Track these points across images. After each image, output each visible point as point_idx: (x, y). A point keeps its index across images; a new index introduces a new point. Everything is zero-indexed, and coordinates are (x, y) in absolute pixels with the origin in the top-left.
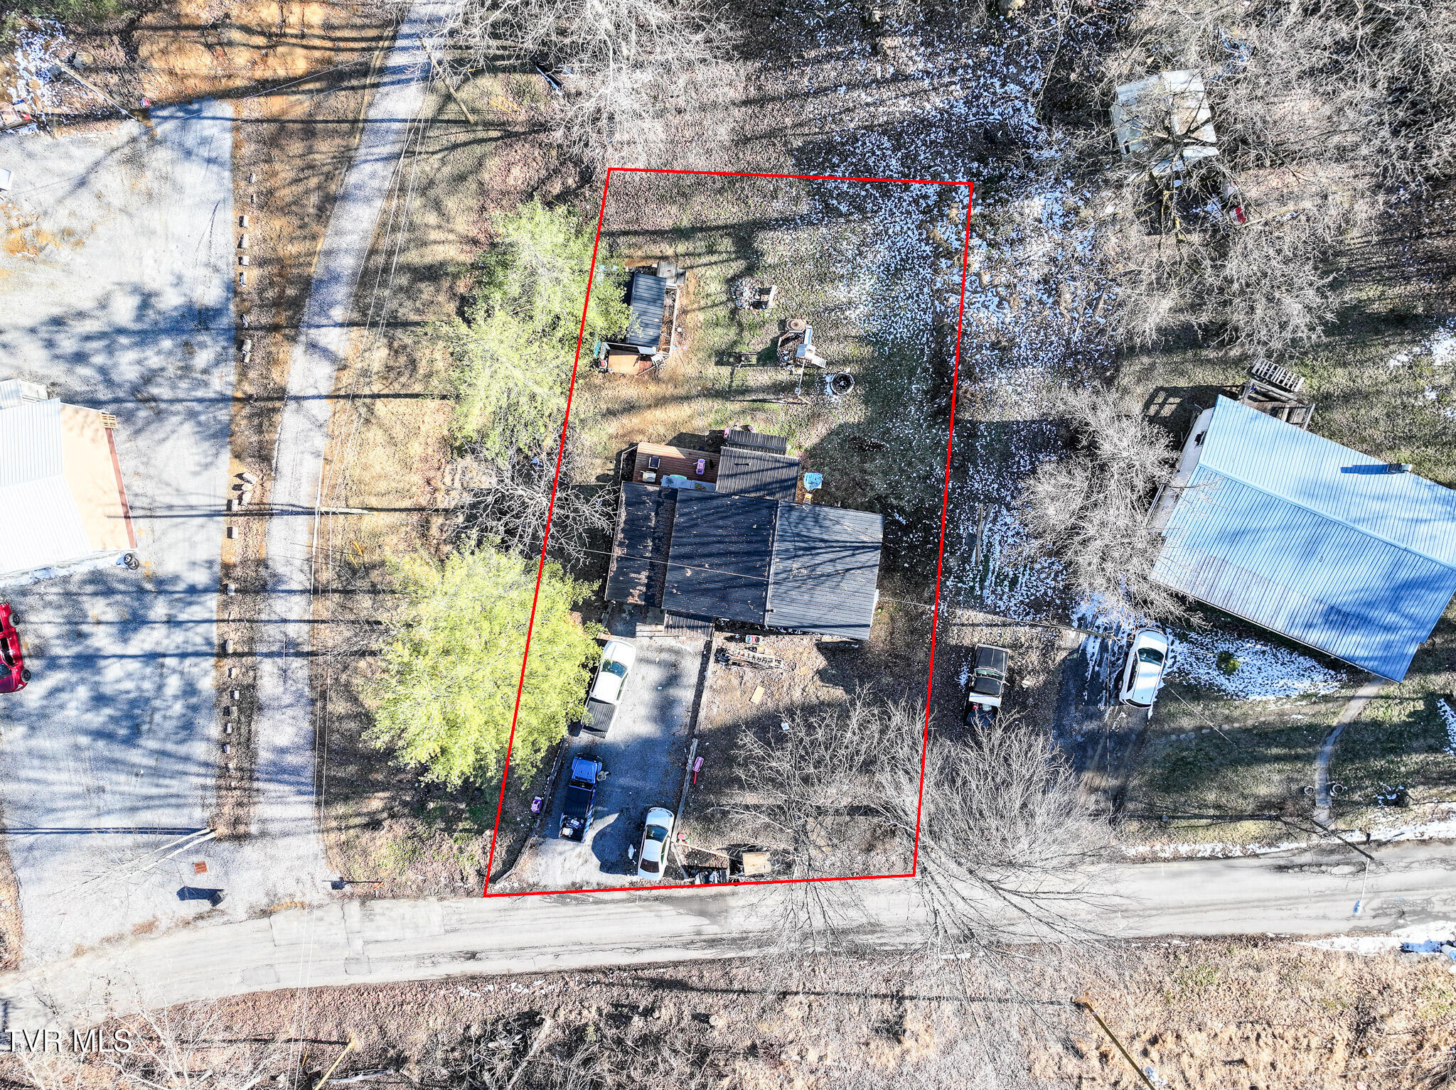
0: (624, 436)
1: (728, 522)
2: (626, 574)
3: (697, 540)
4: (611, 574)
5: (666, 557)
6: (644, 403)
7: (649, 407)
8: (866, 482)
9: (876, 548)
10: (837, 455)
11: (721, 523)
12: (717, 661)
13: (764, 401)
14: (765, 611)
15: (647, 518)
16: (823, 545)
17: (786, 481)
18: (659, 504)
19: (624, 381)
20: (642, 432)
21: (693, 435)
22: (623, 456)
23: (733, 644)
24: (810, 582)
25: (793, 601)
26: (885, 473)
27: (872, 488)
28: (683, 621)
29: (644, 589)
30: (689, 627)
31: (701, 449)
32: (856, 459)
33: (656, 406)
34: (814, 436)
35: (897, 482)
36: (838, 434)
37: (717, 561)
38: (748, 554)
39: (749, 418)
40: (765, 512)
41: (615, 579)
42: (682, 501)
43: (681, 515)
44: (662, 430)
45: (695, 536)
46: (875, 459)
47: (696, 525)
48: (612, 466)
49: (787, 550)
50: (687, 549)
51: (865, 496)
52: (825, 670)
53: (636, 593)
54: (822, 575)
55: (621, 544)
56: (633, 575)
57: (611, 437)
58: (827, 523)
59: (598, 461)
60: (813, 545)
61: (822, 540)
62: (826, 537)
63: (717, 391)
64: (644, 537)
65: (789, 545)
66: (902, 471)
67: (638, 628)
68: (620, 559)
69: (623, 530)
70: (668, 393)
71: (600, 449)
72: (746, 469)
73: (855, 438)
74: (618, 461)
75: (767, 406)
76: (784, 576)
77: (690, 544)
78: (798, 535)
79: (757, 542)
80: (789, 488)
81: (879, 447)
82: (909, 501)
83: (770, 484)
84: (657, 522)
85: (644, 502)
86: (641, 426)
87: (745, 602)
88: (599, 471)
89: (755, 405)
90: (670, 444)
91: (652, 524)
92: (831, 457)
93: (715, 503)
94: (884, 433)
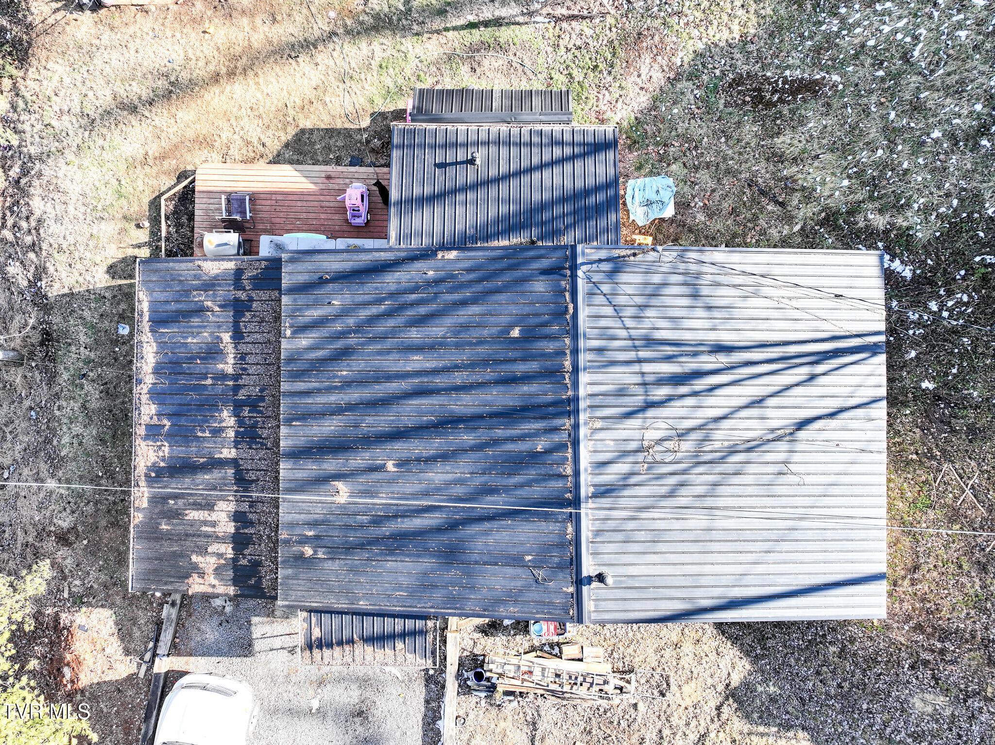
0: (163, 157)
1: (437, 330)
2: (175, 515)
3: (354, 395)
4: (137, 518)
5: (275, 454)
6: (201, 71)
7: (216, 78)
8: (789, 185)
9: (873, 350)
10: (699, 129)
11: (415, 335)
12: (465, 689)
13: (497, 22)
14: (580, 582)
15: (213, 352)
16: (723, 359)
17: (586, 193)
18: (239, 308)
19: (145, 23)
20: (204, 142)
21: (331, 132)
22: (166, 207)
23: (500, 640)
24: (701, 478)
25: (657, 538)
26: (843, 149)
27: (808, 195)
28: (350, 626)
29: (228, 550)
30: (371, 640)
31: (356, 161)
32: (750, 130)
33: (231, 74)
34: (632, 90)
35: (884, 166)
36: (693, 76)
37: (416, 447)
38: (509, 415)
39: (465, 69)
40: (540, 286)
41: (150, 533)
42: (298, 289)
43: (300, 329)
44: (254, 132)
45: (348, 384)
46: (802, 121)
47: (345, 353)
48: (143, 236)
49: (621, 392)
50: (329, 427)
51: (789, 219)
52: (747, 685)
53: (208, 563)
54: (732, 451)
55: (153, 432)
56: (194, 515)
57: (131, 164)
58: (724, 296)
59: (107, 229)
60: (690, 365)
61: (720, 348)
62: (726, 337)
63: (377, 17)
64: (209, 406)
65: (626, 376)
66: (891, 133)
67: (257, 632)
68: (157, 474)
69: (156, 395)
70: (258, 39)
71: (108, 196)
72: (470, 175)
73: (738, 81)
74: (155, 221)
75: (504, 34)
76: (622, 468)
77: (338, 410)
78: (650, 342)
79: (526, 378)
80: (599, 210)
81: (810, 88)
82: (926, 210)
83: (543, 207)
84: (242, 357)
85: (200, 310)
86: (204, 129)
87: (516, 561)
88: (114, 254)
89: (476, 35)
90: (277, 160)
91: (228, 366)
92: (686, 138)
93: (392, 280)
94: (818, 50)
